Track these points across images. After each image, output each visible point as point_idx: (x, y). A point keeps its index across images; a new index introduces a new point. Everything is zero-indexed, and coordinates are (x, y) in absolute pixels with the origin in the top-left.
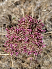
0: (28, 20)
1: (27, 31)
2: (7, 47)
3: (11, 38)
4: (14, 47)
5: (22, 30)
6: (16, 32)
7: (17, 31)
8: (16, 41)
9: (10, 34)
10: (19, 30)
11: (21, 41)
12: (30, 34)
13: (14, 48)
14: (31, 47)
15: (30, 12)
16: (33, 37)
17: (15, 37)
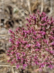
0: (40, 18)
1: (39, 33)
2: (11, 56)
3: (17, 43)
4: (21, 56)
5: (31, 32)
6: (24, 35)
7: (26, 34)
8: (23, 48)
9: (14, 37)
10: (28, 32)
11: (30, 48)
12: (42, 38)
13: (21, 58)
14: (44, 56)
15: (38, 3)
16: (46, 42)
17: (22, 42)
